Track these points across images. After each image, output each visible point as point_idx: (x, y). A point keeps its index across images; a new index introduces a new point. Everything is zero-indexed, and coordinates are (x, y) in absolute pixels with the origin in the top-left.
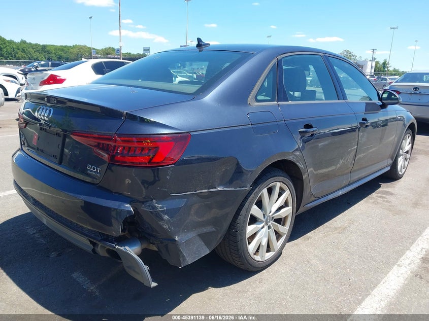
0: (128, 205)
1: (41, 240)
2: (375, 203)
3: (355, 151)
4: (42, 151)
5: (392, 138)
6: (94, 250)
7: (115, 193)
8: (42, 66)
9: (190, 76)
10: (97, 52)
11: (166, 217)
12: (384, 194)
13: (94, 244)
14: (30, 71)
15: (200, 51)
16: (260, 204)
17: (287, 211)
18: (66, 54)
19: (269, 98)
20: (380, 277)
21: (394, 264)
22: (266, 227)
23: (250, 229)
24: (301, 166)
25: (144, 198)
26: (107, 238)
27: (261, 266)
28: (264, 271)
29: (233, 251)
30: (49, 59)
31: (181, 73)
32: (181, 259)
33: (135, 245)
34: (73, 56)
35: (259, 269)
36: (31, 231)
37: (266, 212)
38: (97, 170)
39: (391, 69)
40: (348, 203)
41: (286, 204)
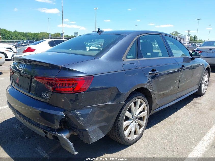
0: (62, 113)
1: (21, 130)
2: (191, 108)
3: (178, 82)
4: (21, 86)
5: (198, 75)
6: (46, 136)
7: (56, 107)
8: (25, 43)
9: (98, 46)
10: (52, 35)
11: (81, 118)
12: (195, 103)
13: (46, 133)
14: (19, 46)
15: (99, 34)
16: (130, 110)
17: (144, 114)
18: (36, 37)
19: (133, 57)
20: (193, 147)
21: (200, 140)
22: (134, 122)
23: (125, 123)
24: (151, 90)
25: (71, 109)
26: (52, 130)
27: (132, 142)
28: (133, 145)
29: (117, 135)
30: (28, 40)
31: (93, 44)
32: (90, 140)
33: (66, 133)
34: (40, 38)
35: (130, 144)
36: (16, 126)
37: (133, 114)
38: (47, 95)
39: (198, 40)
40: (176, 109)
41: (144, 110)
